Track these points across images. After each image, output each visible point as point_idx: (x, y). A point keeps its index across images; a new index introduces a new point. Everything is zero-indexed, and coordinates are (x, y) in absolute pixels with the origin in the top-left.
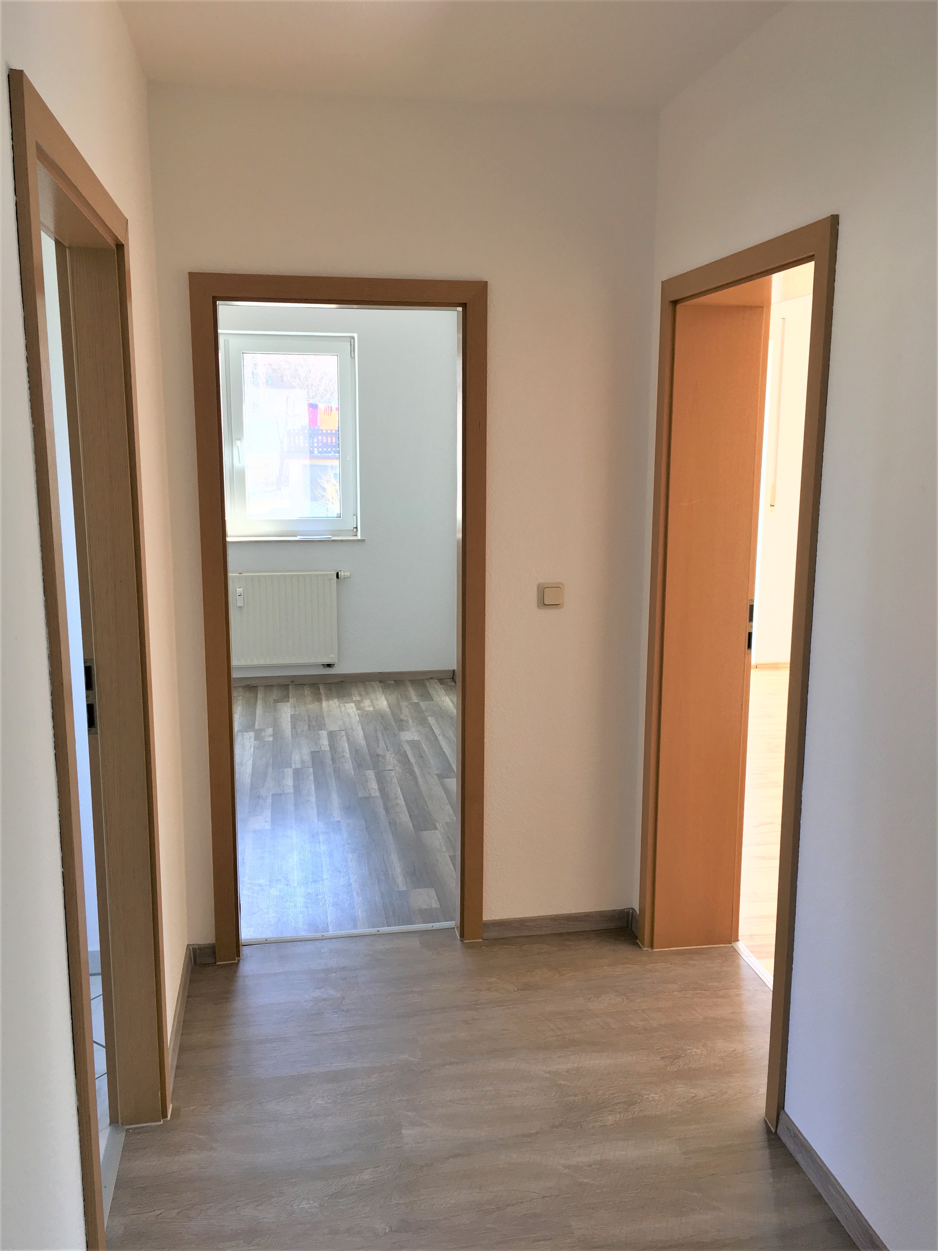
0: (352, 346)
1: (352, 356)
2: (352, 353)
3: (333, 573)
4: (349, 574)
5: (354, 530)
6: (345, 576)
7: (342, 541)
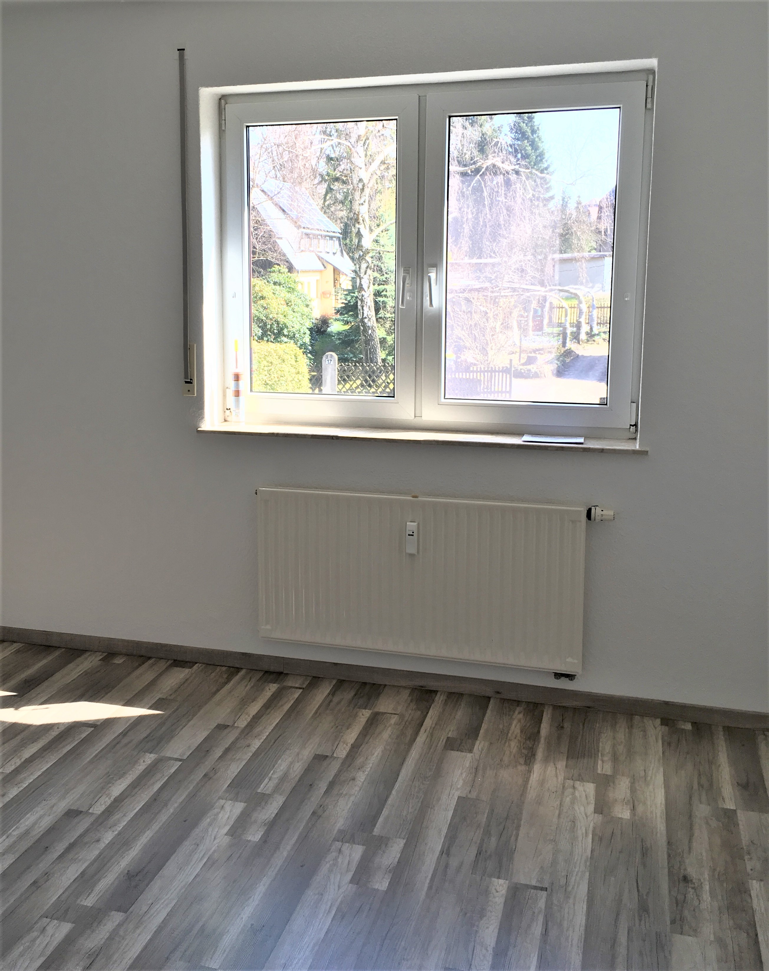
0: (650, 88)
1: (649, 106)
2: (649, 100)
3: (579, 509)
4: (612, 513)
5: (631, 430)
6: (604, 517)
7: (602, 451)
